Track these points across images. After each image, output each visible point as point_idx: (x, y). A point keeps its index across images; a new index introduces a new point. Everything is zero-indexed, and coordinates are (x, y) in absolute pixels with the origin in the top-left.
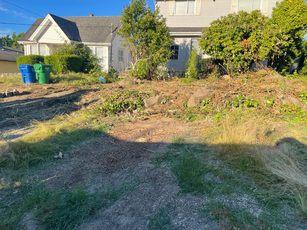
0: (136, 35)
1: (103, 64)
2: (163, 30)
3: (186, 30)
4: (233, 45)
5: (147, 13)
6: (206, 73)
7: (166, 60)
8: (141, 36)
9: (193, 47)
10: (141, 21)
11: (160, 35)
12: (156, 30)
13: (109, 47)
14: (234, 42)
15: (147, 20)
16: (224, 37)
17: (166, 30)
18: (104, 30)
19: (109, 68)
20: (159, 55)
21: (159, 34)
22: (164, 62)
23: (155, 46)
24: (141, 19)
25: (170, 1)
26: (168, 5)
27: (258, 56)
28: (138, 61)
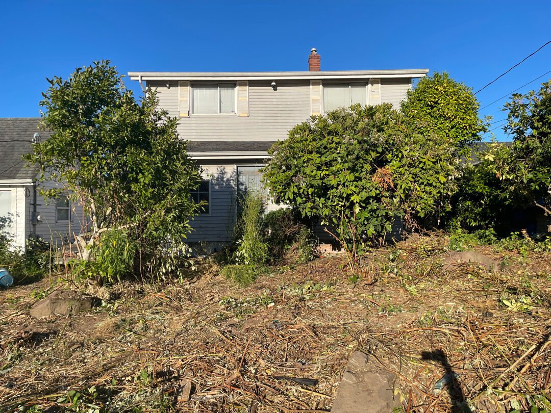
0: (91, 163)
1: (12, 231)
2: (169, 147)
3: (223, 146)
4: (355, 183)
5: (123, 103)
6: (279, 243)
7: (184, 227)
8: (107, 164)
9: (242, 184)
10: (104, 124)
11: (162, 161)
12: (151, 148)
13: (26, 190)
14: (357, 174)
15: (124, 120)
16: (329, 164)
17: (179, 148)
18: (16, 147)
19: (27, 240)
20: (163, 214)
21: (159, 158)
22: (181, 232)
23: (151, 190)
24: (104, 119)
25: (179, 87)
26: (176, 95)
27: (412, 206)
28: (100, 234)
